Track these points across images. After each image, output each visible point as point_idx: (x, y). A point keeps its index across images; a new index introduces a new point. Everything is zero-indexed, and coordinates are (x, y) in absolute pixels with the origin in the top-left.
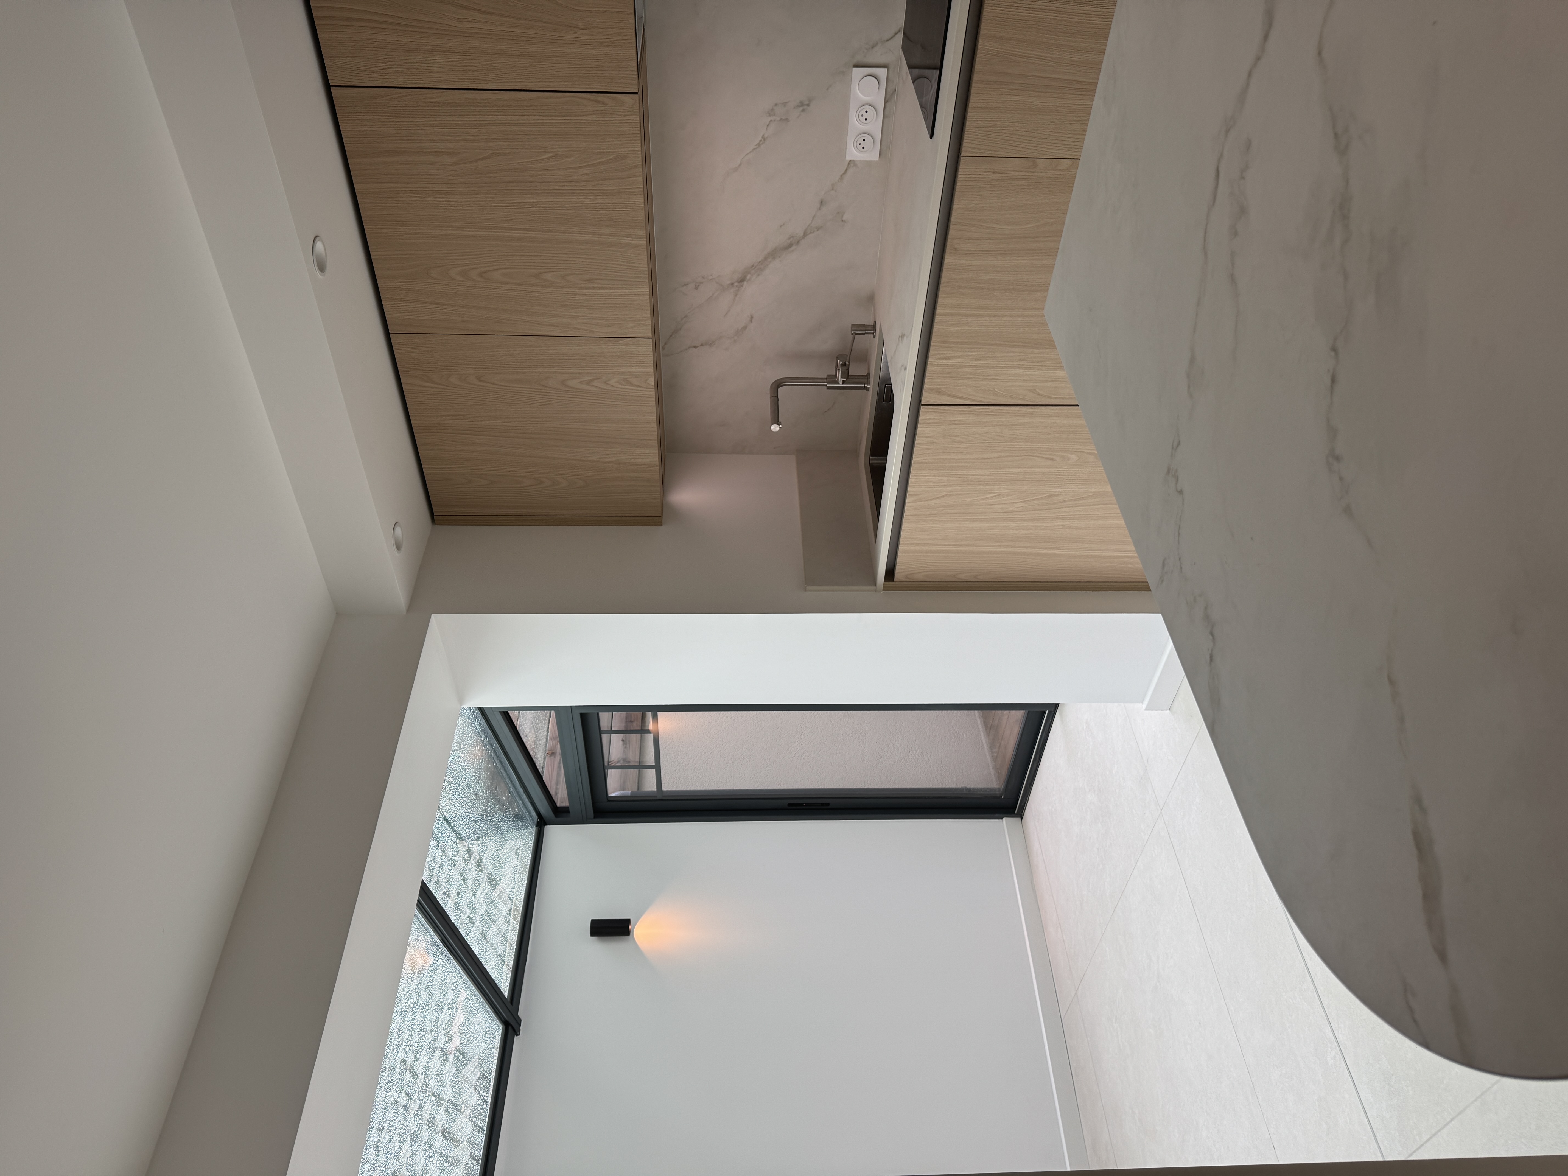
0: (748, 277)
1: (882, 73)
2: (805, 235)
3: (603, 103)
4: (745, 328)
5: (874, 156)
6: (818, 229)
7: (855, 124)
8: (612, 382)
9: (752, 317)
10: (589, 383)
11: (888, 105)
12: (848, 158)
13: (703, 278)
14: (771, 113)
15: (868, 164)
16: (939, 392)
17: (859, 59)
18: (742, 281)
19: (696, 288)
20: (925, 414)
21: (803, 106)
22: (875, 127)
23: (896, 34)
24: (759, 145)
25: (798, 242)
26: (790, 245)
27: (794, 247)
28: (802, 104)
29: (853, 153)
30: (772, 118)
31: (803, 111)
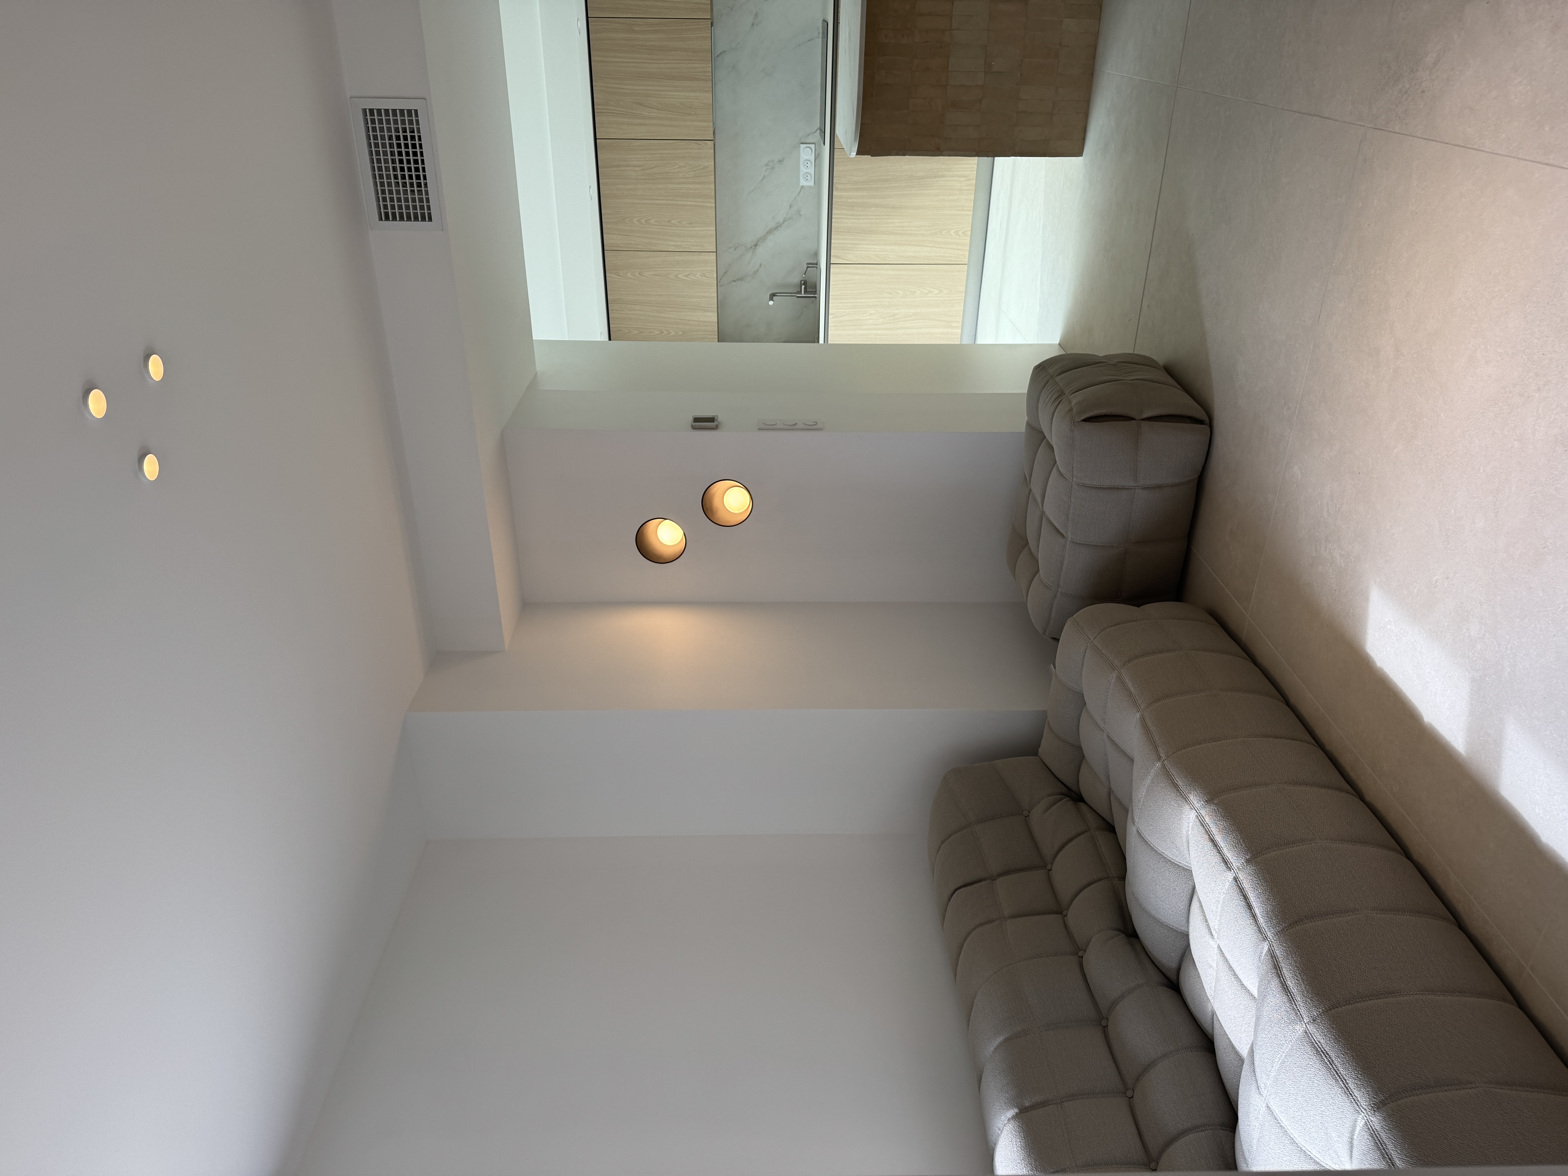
0: (759, 243)
1: (813, 146)
2: (784, 222)
3: (700, 144)
4: (758, 270)
5: (811, 183)
6: (790, 219)
7: (803, 170)
8: (697, 276)
9: (761, 265)
10: (687, 276)
11: (816, 161)
12: (801, 185)
13: (738, 244)
14: (767, 165)
15: (809, 187)
16: (838, 257)
17: (803, 140)
18: (756, 245)
19: (735, 250)
20: (833, 269)
21: (781, 161)
22: (812, 170)
23: (817, 130)
24: (762, 180)
25: (781, 226)
26: (777, 227)
27: (779, 228)
28: (780, 161)
29: (803, 183)
30: (767, 167)
31: (781, 164)
